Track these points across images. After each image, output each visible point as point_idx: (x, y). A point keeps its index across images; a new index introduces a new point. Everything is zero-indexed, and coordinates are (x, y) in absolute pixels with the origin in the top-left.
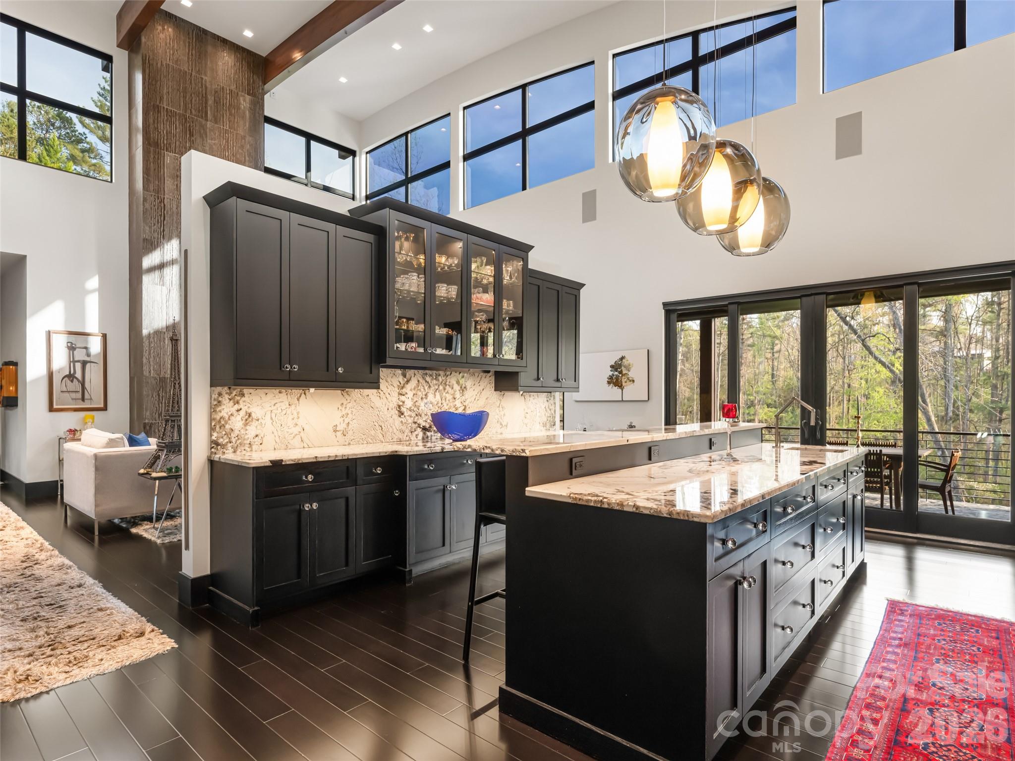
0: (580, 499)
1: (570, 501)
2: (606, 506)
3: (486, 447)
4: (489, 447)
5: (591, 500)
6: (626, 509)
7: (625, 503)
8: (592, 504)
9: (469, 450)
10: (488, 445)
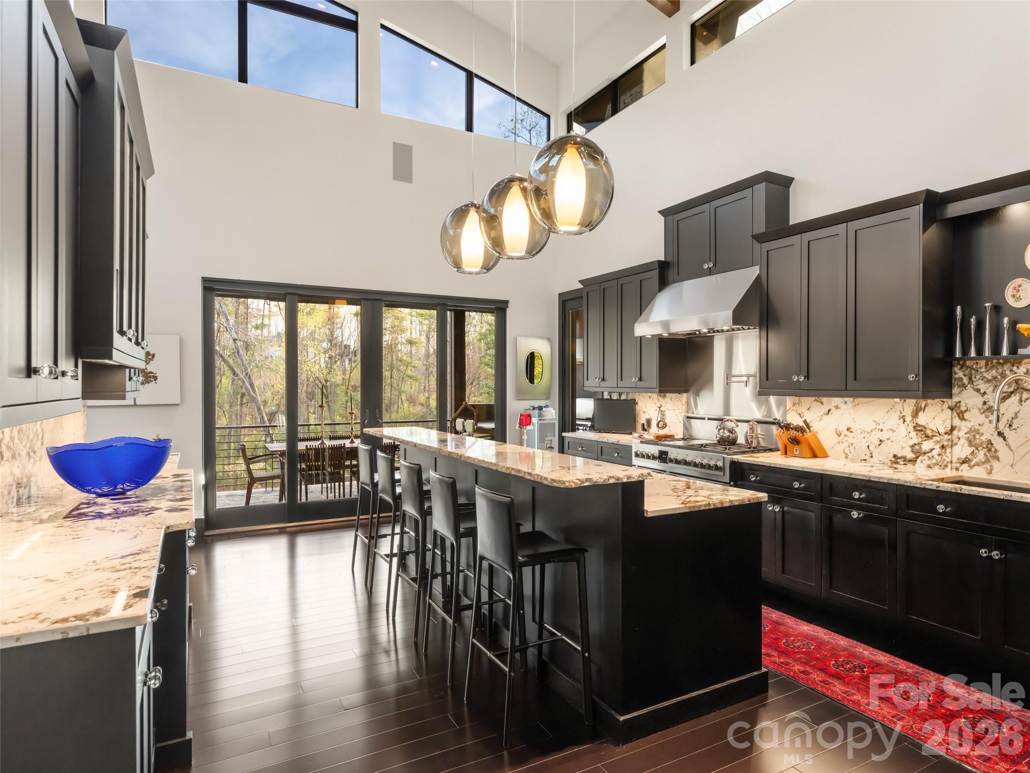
0: (694, 507)
1: (686, 510)
2: (712, 507)
3: (610, 477)
4: (613, 477)
5: (702, 505)
6: (725, 505)
7: (724, 501)
8: (703, 508)
9: (587, 484)
10: (612, 475)
